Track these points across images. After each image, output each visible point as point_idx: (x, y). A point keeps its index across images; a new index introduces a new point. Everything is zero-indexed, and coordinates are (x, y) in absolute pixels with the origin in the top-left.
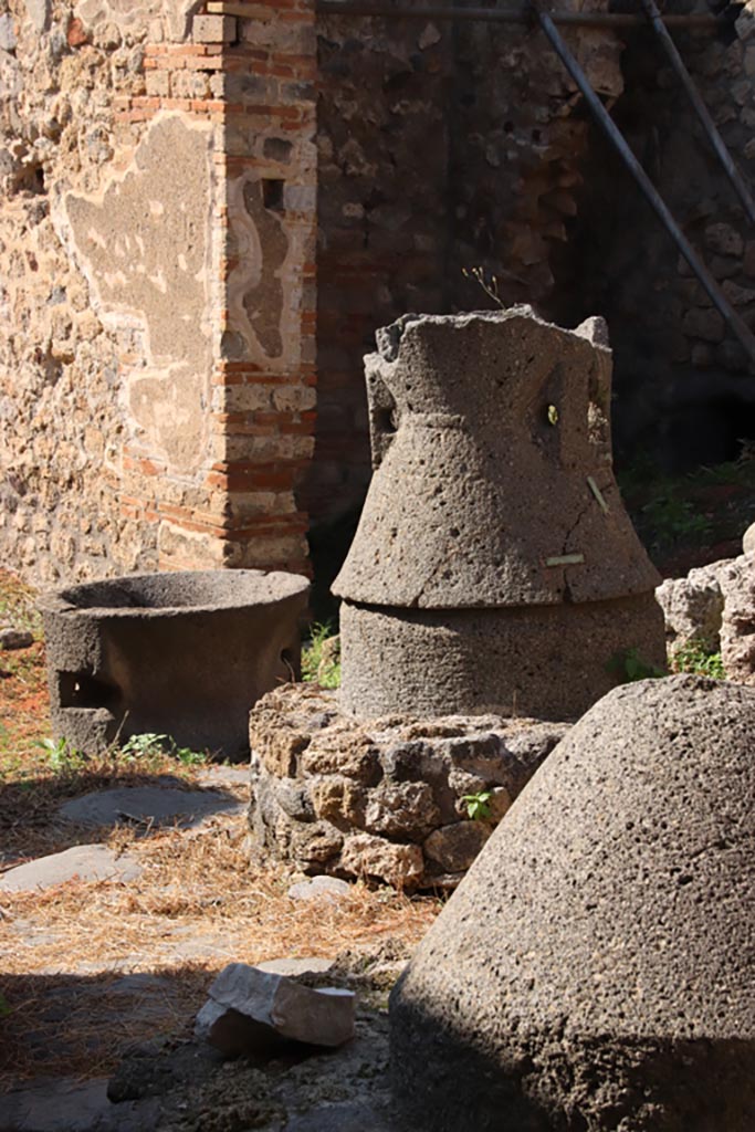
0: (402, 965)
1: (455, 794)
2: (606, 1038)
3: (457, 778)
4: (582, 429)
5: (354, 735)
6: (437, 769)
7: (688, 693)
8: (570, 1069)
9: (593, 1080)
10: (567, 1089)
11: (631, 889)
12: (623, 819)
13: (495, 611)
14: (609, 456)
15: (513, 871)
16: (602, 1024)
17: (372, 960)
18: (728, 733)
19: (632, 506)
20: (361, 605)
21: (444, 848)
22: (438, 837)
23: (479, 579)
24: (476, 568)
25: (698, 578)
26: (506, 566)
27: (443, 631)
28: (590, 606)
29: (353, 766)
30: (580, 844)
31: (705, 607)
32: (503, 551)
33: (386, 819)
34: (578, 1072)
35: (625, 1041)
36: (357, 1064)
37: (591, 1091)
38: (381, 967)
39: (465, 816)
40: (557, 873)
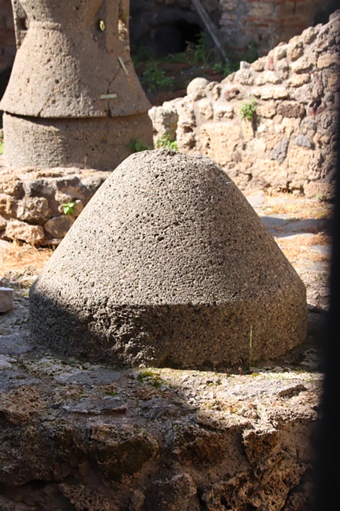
0: (35, 278)
1: (58, 204)
2: (124, 306)
3: (59, 196)
4: (116, 33)
5: (12, 176)
6: (50, 192)
7: (163, 157)
8: (109, 320)
9: (119, 322)
10: (107, 327)
11: (137, 243)
12: (134, 214)
13: (77, 119)
14: (128, 47)
15: (85, 236)
16: (123, 300)
17: (21, 275)
18: (180, 175)
19: (139, 72)
20: (13, 115)
21: (53, 228)
22: (51, 223)
23: (69, 104)
24: (67, 99)
25: (168, 106)
26: (81, 99)
27: (52, 128)
28: (120, 118)
29: (12, 190)
30: (115, 224)
31: (170, 120)
32: (80, 91)
33: (26, 215)
34: (112, 321)
35: (133, 307)
36: (15, 319)
37: (118, 328)
38: (25, 278)
39: (63, 213)
40: (105, 237)
